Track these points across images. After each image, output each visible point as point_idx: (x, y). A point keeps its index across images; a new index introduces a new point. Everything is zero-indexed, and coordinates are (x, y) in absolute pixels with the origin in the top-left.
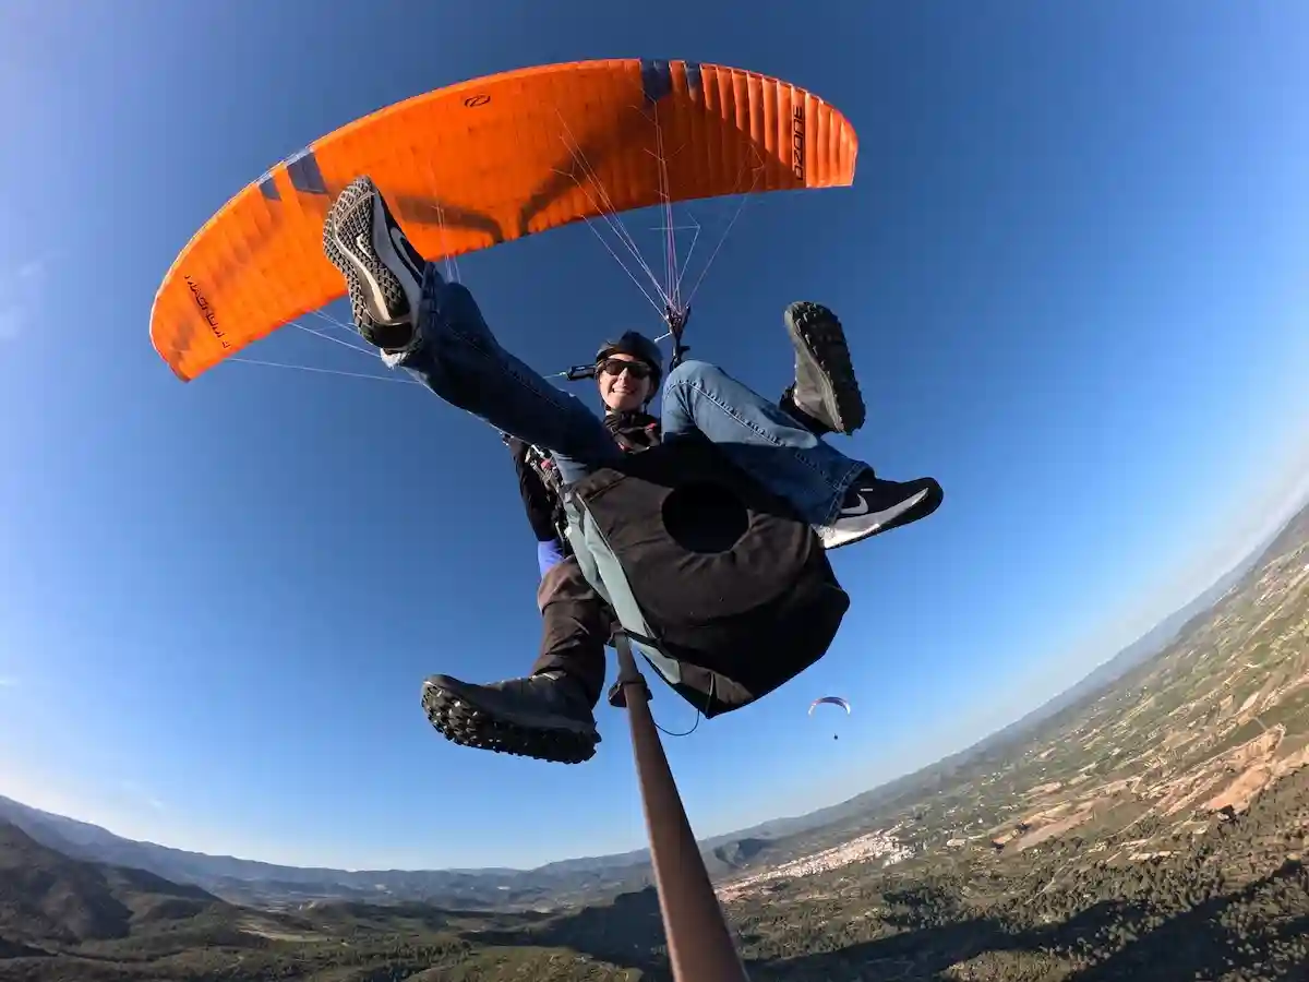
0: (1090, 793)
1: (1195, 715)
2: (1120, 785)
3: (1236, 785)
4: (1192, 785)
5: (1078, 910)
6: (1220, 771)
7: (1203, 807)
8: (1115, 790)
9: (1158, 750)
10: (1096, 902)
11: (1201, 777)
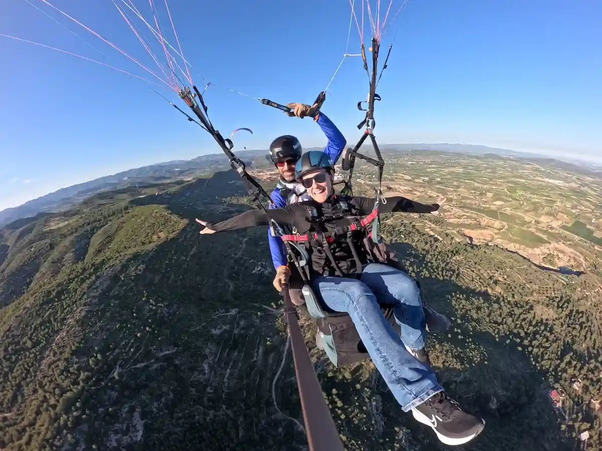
0: (421, 189)
1: (475, 189)
2: (434, 194)
3: (479, 231)
4: (462, 216)
5: (397, 240)
6: (475, 219)
7: (462, 229)
8: (431, 195)
9: (455, 191)
10: (405, 242)
11: (467, 216)
